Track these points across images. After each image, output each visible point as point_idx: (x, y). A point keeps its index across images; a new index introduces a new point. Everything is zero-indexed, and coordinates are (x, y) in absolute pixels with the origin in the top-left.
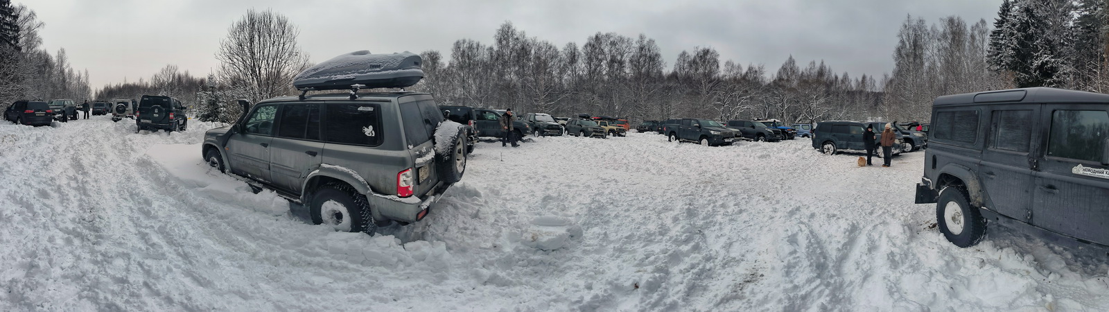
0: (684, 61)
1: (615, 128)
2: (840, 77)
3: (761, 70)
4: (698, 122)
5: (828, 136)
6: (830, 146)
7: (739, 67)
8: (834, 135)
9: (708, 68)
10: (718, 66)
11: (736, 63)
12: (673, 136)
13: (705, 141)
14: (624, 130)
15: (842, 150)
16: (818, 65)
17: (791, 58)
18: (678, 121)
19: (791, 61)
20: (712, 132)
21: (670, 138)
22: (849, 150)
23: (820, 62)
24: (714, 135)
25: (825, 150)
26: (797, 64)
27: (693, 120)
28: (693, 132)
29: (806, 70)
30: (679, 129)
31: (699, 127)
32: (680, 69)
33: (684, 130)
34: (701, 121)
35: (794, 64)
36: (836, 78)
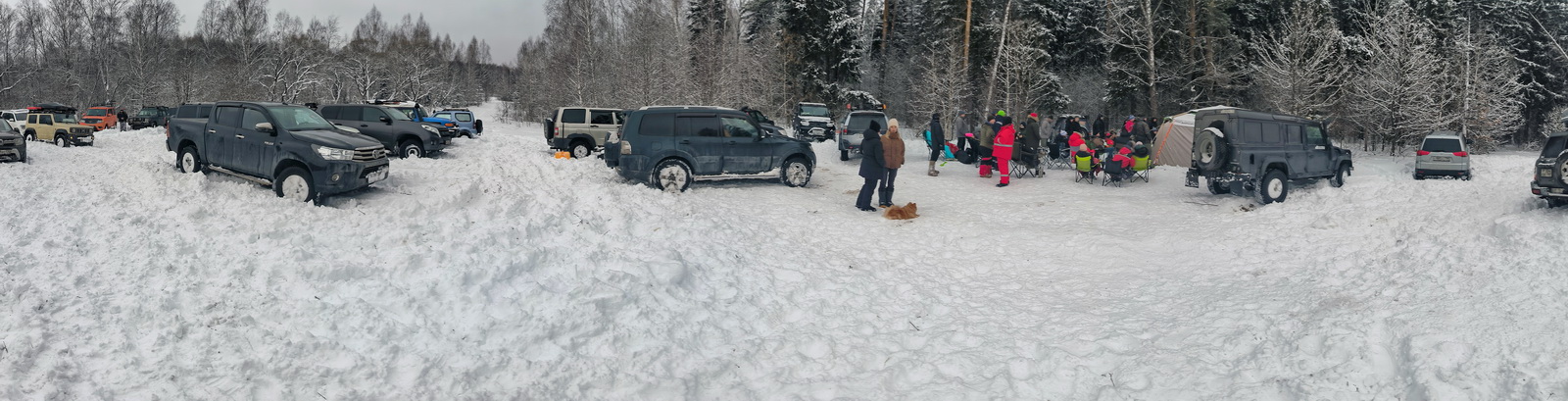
0: (212, 13)
1: (66, 127)
2: (443, 39)
3: (332, 26)
4: (267, 115)
5: (668, 145)
6: (676, 169)
7: (298, 22)
8: (687, 143)
9: (250, 24)
10: (265, 21)
11: (293, 16)
12: (188, 156)
13: (295, 183)
14: (87, 130)
15: (707, 177)
16: (415, 21)
17: (374, 10)
18: (205, 111)
19: (375, 15)
20: (325, 152)
21: (180, 157)
22: (724, 176)
23: (418, 17)
24: (333, 164)
25: (664, 182)
26: (384, 19)
27: (254, 108)
28: (253, 145)
29: (396, 27)
30: (207, 136)
31: (274, 132)
32: (206, 26)
33: (222, 140)
34: (278, 112)
35: (378, 19)
36: (438, 40)
